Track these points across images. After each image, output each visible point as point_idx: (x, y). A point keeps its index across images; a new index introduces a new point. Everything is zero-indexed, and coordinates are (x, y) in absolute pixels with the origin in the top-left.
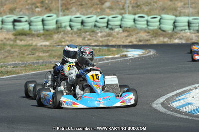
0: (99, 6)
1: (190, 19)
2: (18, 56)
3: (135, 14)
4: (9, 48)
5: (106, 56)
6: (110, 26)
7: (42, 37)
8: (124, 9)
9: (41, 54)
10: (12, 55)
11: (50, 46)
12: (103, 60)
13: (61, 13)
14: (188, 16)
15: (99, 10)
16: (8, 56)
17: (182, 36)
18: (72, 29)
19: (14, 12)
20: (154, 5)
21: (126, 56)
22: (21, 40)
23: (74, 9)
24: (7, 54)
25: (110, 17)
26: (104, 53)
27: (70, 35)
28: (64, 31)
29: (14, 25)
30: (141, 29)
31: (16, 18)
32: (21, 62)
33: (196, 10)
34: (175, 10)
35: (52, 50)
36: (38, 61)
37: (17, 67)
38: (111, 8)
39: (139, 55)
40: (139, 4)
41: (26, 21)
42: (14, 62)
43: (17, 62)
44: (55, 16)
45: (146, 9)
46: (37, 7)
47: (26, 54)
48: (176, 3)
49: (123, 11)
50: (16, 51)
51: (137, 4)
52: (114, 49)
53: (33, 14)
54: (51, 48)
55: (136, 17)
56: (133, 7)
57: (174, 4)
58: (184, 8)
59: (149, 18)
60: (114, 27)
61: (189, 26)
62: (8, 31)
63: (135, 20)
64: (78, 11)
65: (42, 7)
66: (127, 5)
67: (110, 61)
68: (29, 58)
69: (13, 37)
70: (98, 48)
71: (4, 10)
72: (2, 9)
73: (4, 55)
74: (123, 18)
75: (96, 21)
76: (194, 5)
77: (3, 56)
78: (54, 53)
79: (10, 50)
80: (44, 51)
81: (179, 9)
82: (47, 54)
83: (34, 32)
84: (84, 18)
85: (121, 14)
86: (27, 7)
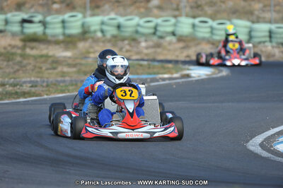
0: (143, 4)
1: (273, 27)
2: (33, 70)
3: (194, 17)
4: (18, 59)
5: (161, 76)
6: (158, 33)
7: (62, 45)
8: (177, 9)
9: (66, 69)
10: (24, 69)
11: (77, 58)
12: (157, 81)
13: (89, 12)
14: (270, 22)
15: (142, 10)
16: (18, 70)
17: (261, 51)
18: (104, 36)
19: (23, 8)
20: (221, 6)
21: (188, 76)
22: (32, 48)
23: (107, 7)
24: (17, 67)
25: (159, 21)
26: (155, 70)
27: (101, 44)
28: (92, 38)
29: (22, 27)
30: (203, 39)
31: (26, 16)
32: (39, 79)
33: (281, 15)
34: (251, 13)
35: (81, 64)
36: (63, 79)
37: (36, 86)
38: (160, 8)
39: (207, 75)
40: (199, 3)
41: (40, 22)
42: (28, 79)
43: (33, 79)
44: (80, 16)
45: (209, 10)
46: (54, 3)
47: (44, 68)
48: (253, 3)
49: (177, 13)
50: (30, 64)
51: (196, 3)
52: (170, 65)
53: (49, 11)
54: (78, 61)
55: (197, 21)
56: (192, 7)
57: (250, 5)
58: (263, 11)
59: (214, 24)
60: (164, 35)
61: (270, 37)
62: (14, 35)
63: (194, 26)
64: (113, 10)
65: (62, 2)
66: (182, 5)
67: (167, 82)
68: (49, 74)
69: (20, 44)
70: (145, 63)
71: (7, 5)
72: (5, 4)
73: (12, 68)
74: (177, 22)
75: (138, 25)
76: (278, 8)
77: (12, 70)
78: (83, 69)
79: (21, 62)
80: (69, 65)
81: (256, 13)
82: (74, 69)
83: (50, 38)
84: (121, 20)
85: (175, 17)
86: (41, 2)
